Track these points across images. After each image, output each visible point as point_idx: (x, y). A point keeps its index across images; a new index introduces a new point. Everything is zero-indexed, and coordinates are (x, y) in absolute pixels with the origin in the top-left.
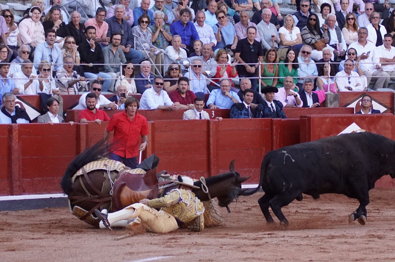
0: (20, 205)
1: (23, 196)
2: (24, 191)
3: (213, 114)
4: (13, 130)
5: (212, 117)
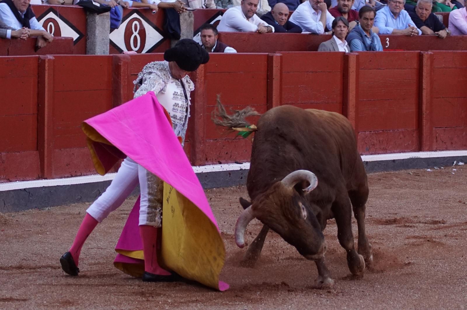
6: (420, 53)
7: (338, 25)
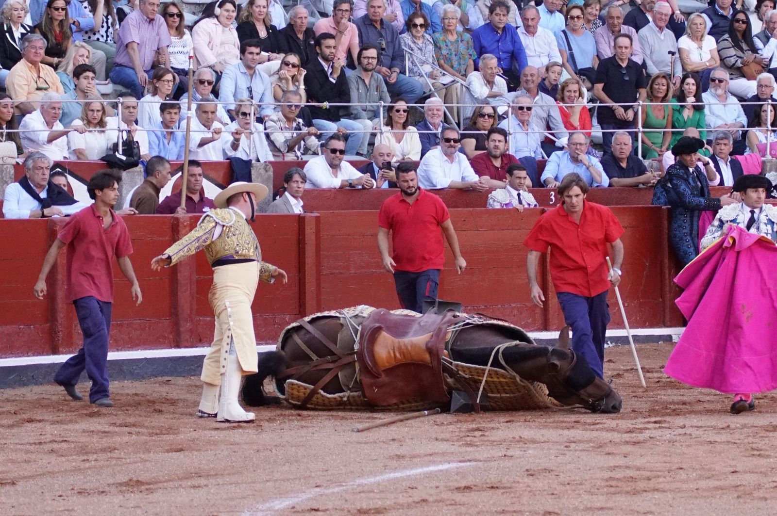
0: (192, 365)
1: (198, 349)
2: (200, 340)
3: (553, 197)
4: (181, 225)
5: (551, 203)
6: (543, 209)
7: (294, 180)
